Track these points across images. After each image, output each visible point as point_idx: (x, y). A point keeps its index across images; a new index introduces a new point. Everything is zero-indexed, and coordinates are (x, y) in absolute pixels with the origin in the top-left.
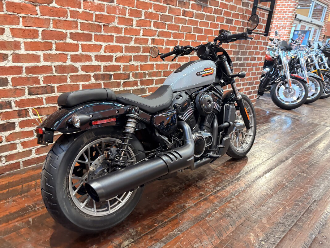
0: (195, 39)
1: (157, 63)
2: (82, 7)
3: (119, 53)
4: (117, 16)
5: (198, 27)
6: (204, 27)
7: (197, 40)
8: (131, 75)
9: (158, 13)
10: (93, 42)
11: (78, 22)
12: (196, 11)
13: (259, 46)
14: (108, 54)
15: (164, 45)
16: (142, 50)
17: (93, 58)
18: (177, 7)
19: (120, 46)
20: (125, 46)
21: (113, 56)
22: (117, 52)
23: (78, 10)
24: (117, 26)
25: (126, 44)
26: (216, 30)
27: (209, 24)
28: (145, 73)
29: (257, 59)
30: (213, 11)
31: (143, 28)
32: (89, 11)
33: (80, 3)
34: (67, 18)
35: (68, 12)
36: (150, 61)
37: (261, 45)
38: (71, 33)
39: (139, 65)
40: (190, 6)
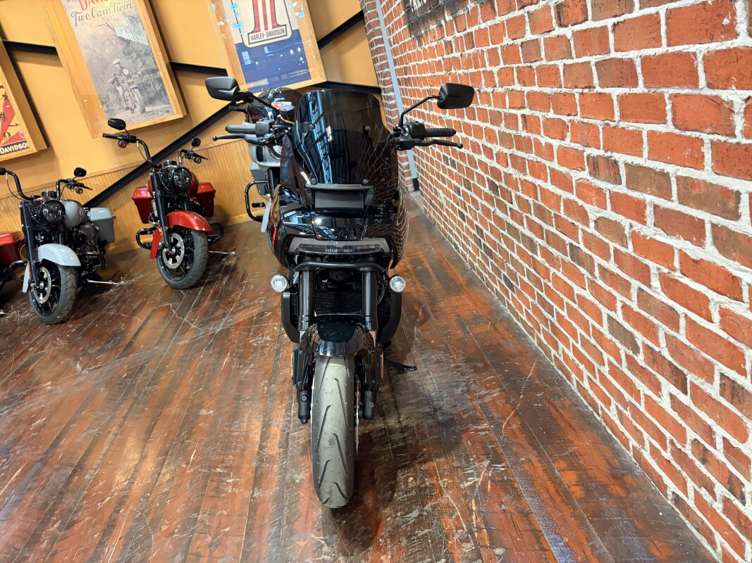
4: (481, 70)
8: (514, 199)
14: (489, 145)
15: (542, 133)
20: (499, 132)
24: (485, 89)
31: (507, 89)
32: (465, 71)
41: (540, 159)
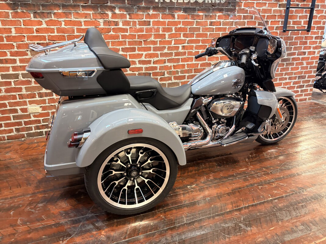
1: (188, 63)
2: (129, 31)
3: (155, 58)
4: (153, 33)
5: (227, 32)
8: (166, 73)
9: (186, 27)
10: (137, 52)
11: (126, 41)
13: (308, 41)
14: (148, 59)
15: (194, 49)
16: (174, 54)
17: (137, 63)
18: (204, 20)
19: (156, 53)
20: (160, 53)
21: (151, 60)
22: (155, 57)
23: (126, 34)
24: (154, 40)
25: (161, 51)
28: (178, 71)
29: (307, 53)
30: (242, 17)
31: (174, 39)
32: (133, 34)
33: (128, 30)
34: (119, 39)
35: (120, 36)
36: (182, 62)
37: (312, 39)
38: (122, 48)
39: (172, 65)
41: (190, 56)
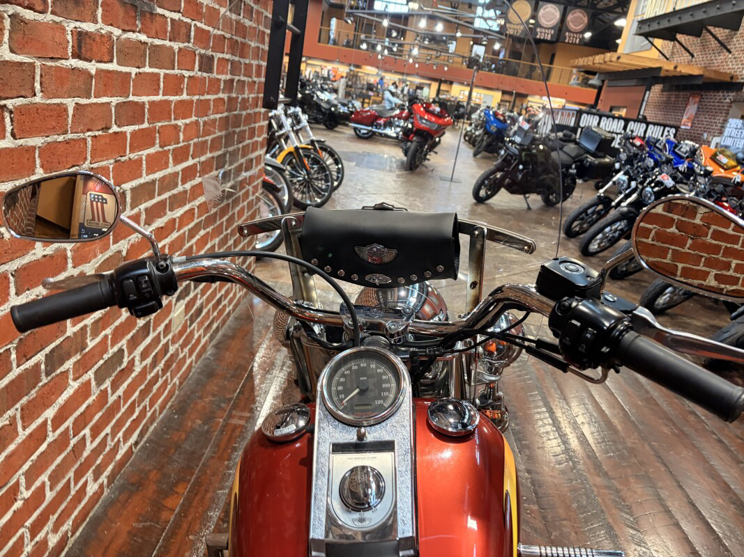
0: (125, 152)
5: (131, 98)
6: (148, 95)
7: (130, 151)
12: (120, 31)
18: (49, 17)
26: (177, 98)
27: (159, 80)
30: (169, 29)
40: (100, 11)
